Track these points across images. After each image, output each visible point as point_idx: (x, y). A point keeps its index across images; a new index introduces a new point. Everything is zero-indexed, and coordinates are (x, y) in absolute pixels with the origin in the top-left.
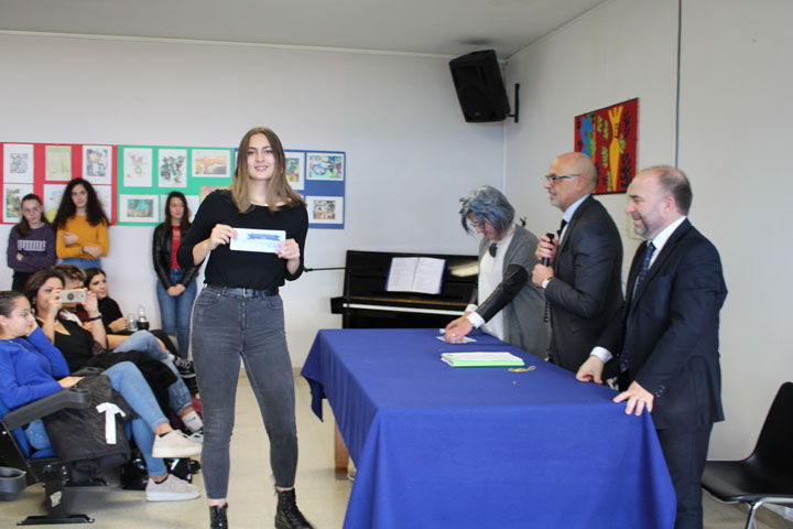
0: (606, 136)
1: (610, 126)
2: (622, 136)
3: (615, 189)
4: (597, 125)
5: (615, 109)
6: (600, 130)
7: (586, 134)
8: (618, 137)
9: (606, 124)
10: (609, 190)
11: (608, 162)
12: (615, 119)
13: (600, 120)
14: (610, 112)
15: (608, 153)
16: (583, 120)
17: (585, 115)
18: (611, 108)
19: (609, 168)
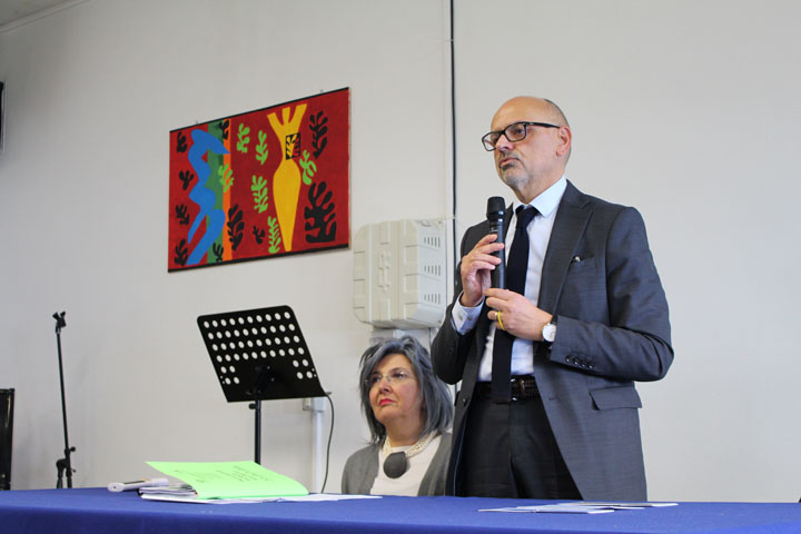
0: (263, 158)
1: (273, 141)
2: (306, 156)
3: (288, 248)
4: (235, 141)
5: (286, 112)
6: (245, 150)
7: (205, 158)
8: (297, 156)
9: (262, 137)
10: (273, 250)
11: (271, 201)
12: (286, 129)
13: (244, 131)
14: (272, 118)
15: (270, 186)
16: (195, 134)
17: (203, 126)
18: (277, 109)
19: (272, 212)
